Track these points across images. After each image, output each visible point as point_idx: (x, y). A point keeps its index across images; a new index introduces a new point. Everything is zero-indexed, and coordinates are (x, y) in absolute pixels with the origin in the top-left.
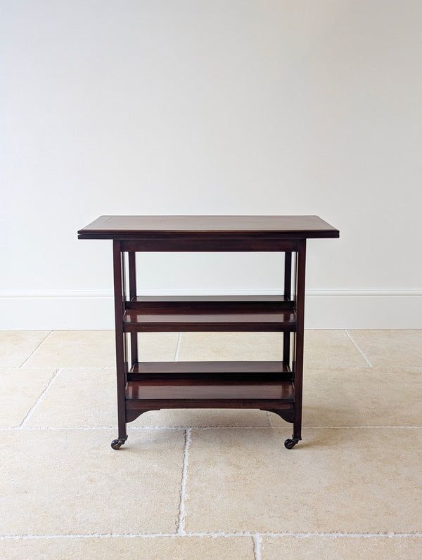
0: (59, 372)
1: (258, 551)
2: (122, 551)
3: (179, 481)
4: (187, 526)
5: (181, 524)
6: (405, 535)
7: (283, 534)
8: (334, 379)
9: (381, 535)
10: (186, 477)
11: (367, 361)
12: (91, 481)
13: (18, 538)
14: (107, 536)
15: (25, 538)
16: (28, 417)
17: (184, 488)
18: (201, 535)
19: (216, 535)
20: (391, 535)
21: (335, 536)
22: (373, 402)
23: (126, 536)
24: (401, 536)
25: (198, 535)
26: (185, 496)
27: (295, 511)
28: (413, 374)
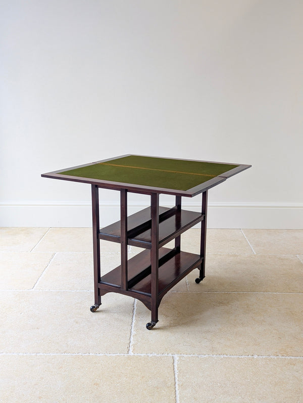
0: (56, 255)
1: (176, 365)
2: (95, 363)
3: (130, 324)
4: (134, 350)
5: (131, 348)
6: (264, 357)
7: (192, 355)
8: (231, 262)
9: (250, 356)
10: (134, 321)
11: (253, 250)
12: (77, 322)
13: (34, 354)
14: (86, 355)
15: (38, 355)
16: (38, 283)
17: (133, 328)
18: (143, 355)
19: (151, 355)
20: (256, 357)
21: (222, 356)
22: (254, 277)
23: (99, 355)
24: (261, 357)
25: (140, 355)
26: (133, 332)
27: (199, 342)
28: (282, 259)
